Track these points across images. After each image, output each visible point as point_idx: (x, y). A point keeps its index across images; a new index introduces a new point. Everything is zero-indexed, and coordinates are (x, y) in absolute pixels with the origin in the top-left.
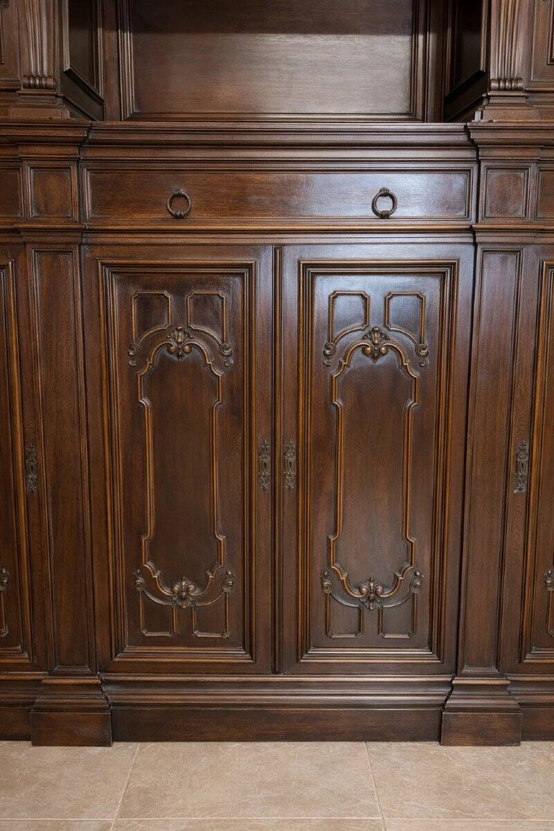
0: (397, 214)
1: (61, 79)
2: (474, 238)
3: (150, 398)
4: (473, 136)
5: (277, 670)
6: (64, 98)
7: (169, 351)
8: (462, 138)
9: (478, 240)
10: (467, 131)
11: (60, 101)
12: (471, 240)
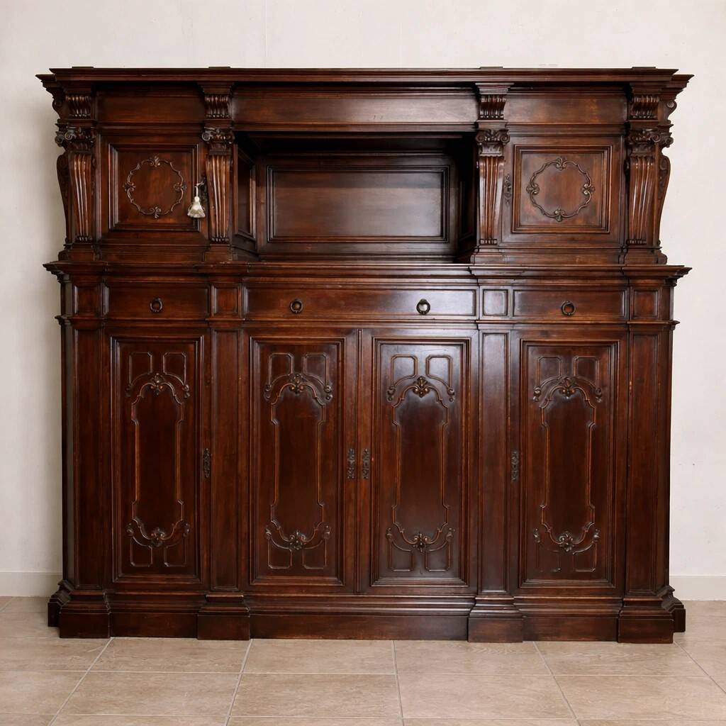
0: (430, 312)
1: (233, 237)
2: (478, 326)
3: (278, 420)
4: (473, 272)
5: (358, 590)
6: (235, 247)
7: (291, 390)
8: (467, 273)
9: (479, 328)
10: (470, 270)
11: (232, 249)
12: (476, 327)
